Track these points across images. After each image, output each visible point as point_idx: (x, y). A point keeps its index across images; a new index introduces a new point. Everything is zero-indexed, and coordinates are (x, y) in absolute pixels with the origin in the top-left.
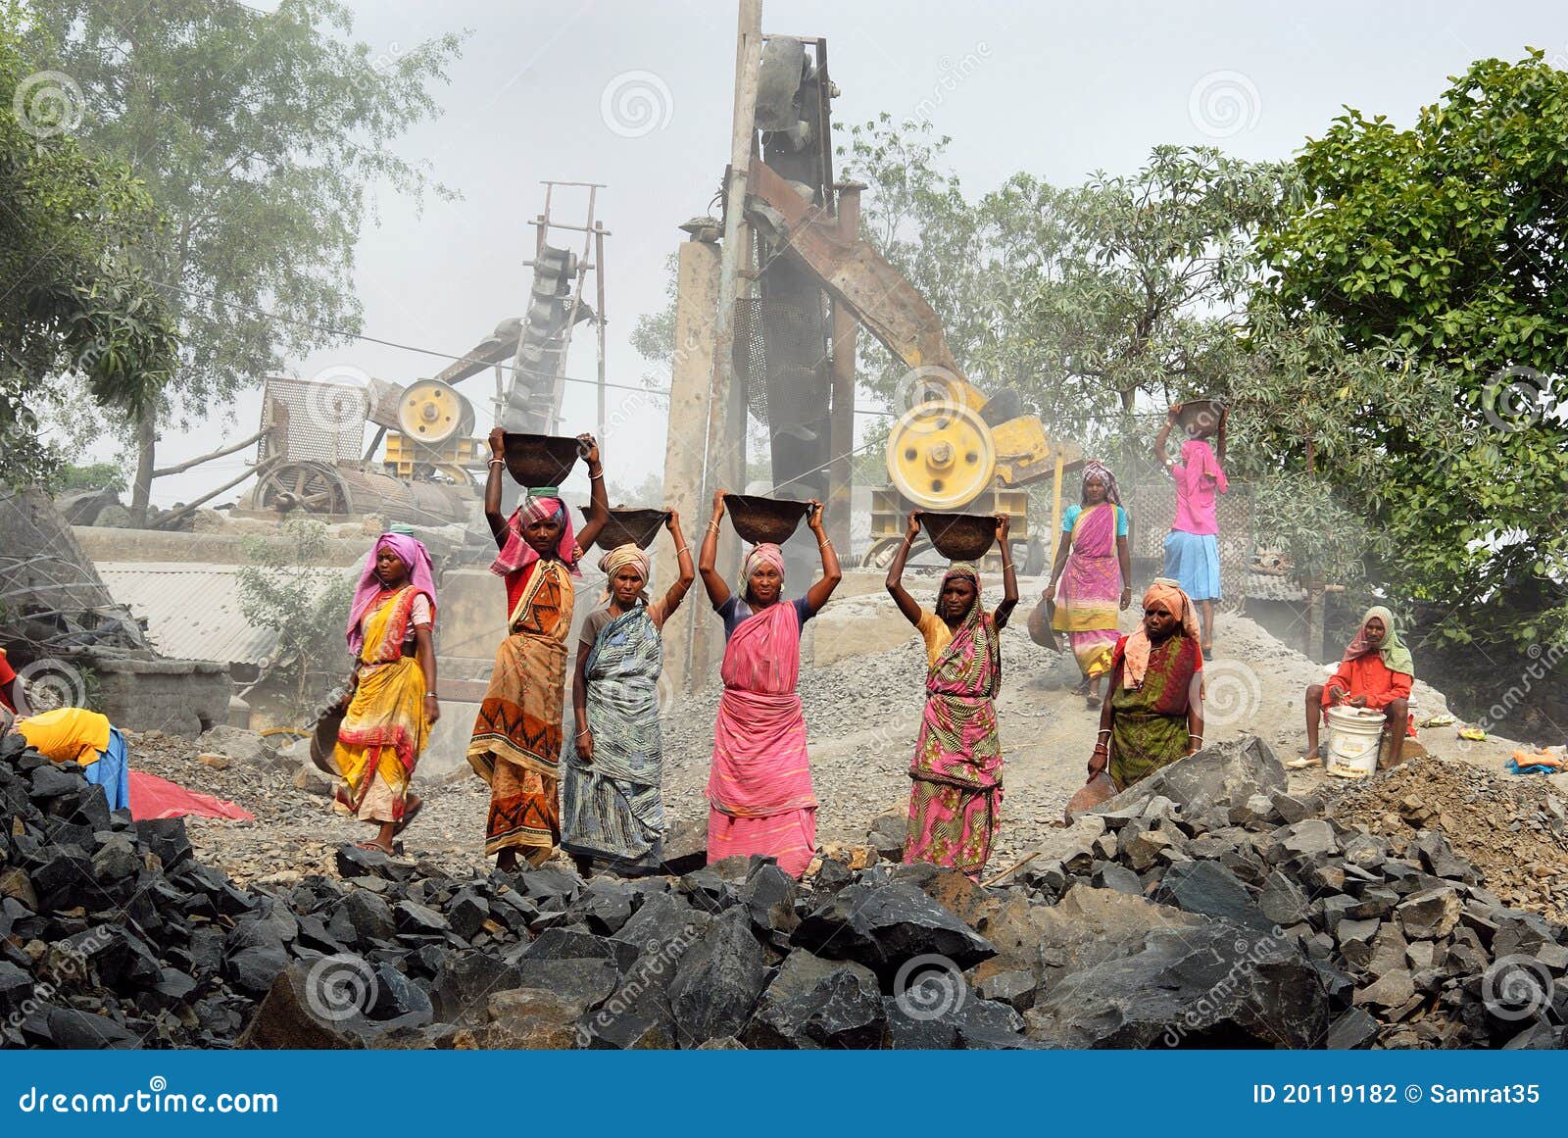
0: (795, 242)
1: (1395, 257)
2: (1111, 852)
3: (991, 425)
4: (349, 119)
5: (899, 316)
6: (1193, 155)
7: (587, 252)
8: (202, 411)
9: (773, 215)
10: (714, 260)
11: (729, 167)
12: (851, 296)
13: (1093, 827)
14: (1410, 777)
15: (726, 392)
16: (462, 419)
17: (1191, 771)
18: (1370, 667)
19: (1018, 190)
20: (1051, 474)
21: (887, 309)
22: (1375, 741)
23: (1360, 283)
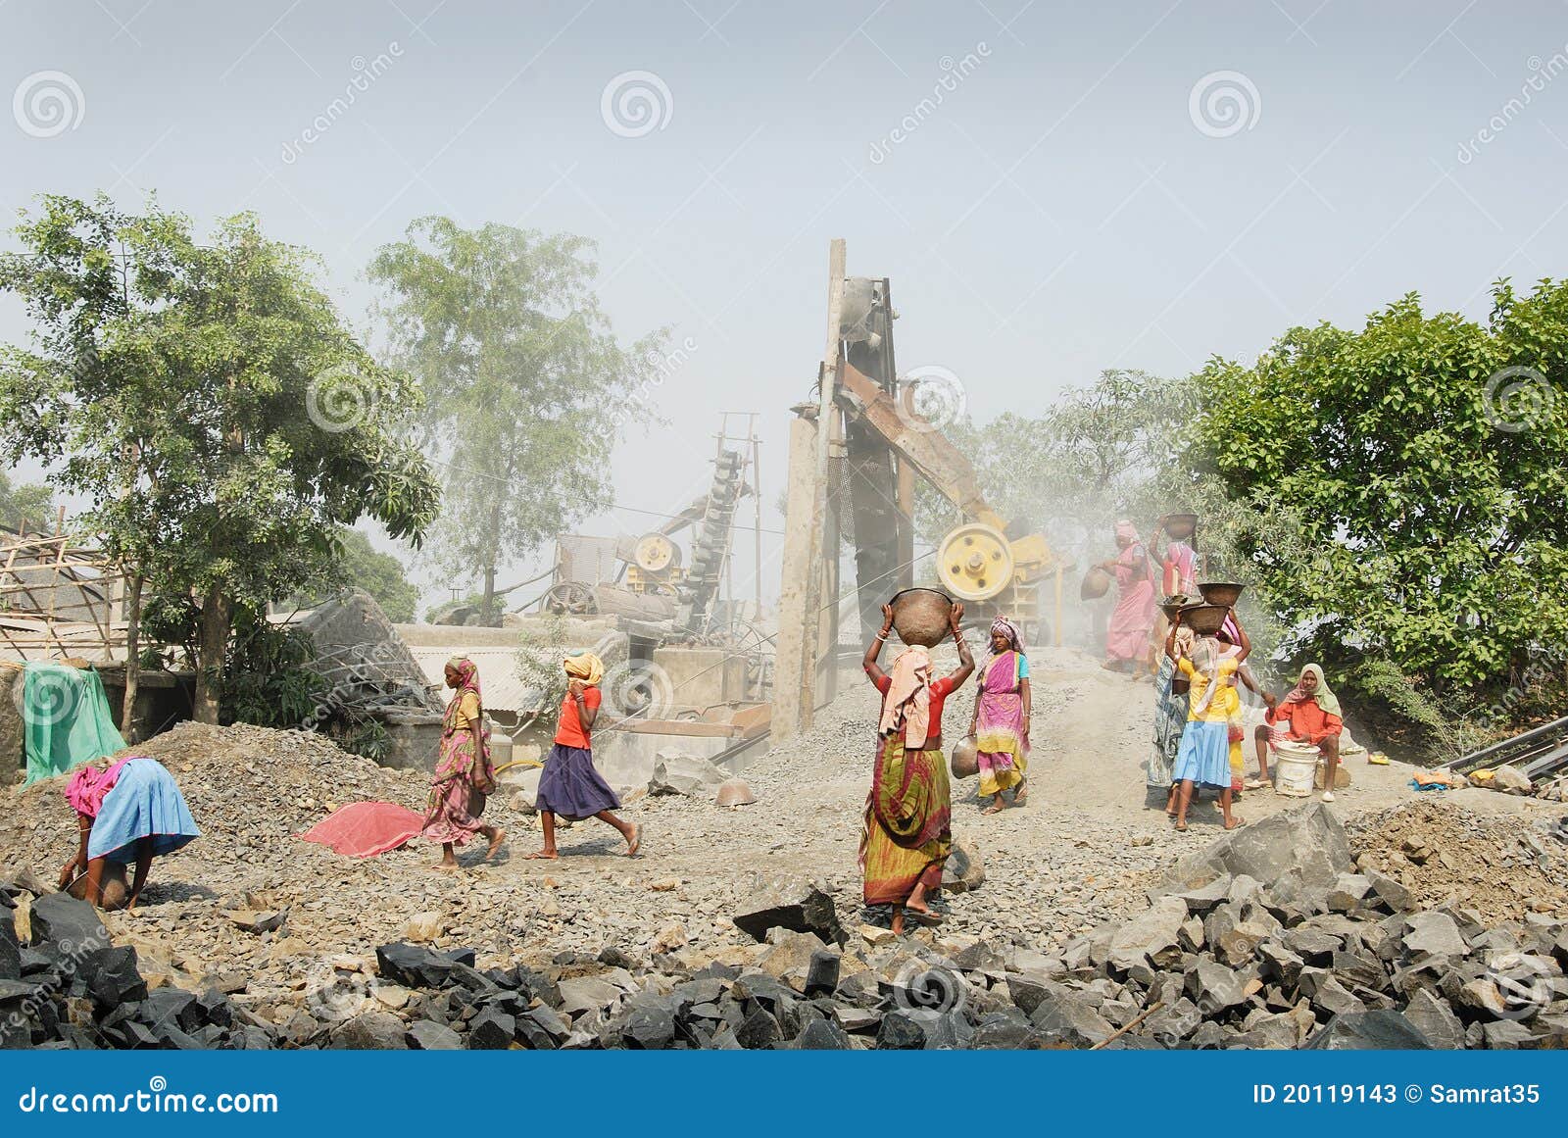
0: (870, 416)
1: (1249, 444)
2: (1198, 941)
3: (1011, 540)
4: (608, 381)
5: (944, 467)
6: (1128, 375)
7: (748, 454)
8: (521, 556)
9: (854, 398)
10: (814, 431)
11: (822, 363)
12: (910, 453)
13: (1177, 910)
14: (1408, 819)
15: (823, 520)
16: (674, 555)
17: (1257, 839)
18: (1308, 708)
19: (1004, 422)
20: (1053, 574)
21: (936, 460)
22: (1313, 768)
23: (1230, 460)
